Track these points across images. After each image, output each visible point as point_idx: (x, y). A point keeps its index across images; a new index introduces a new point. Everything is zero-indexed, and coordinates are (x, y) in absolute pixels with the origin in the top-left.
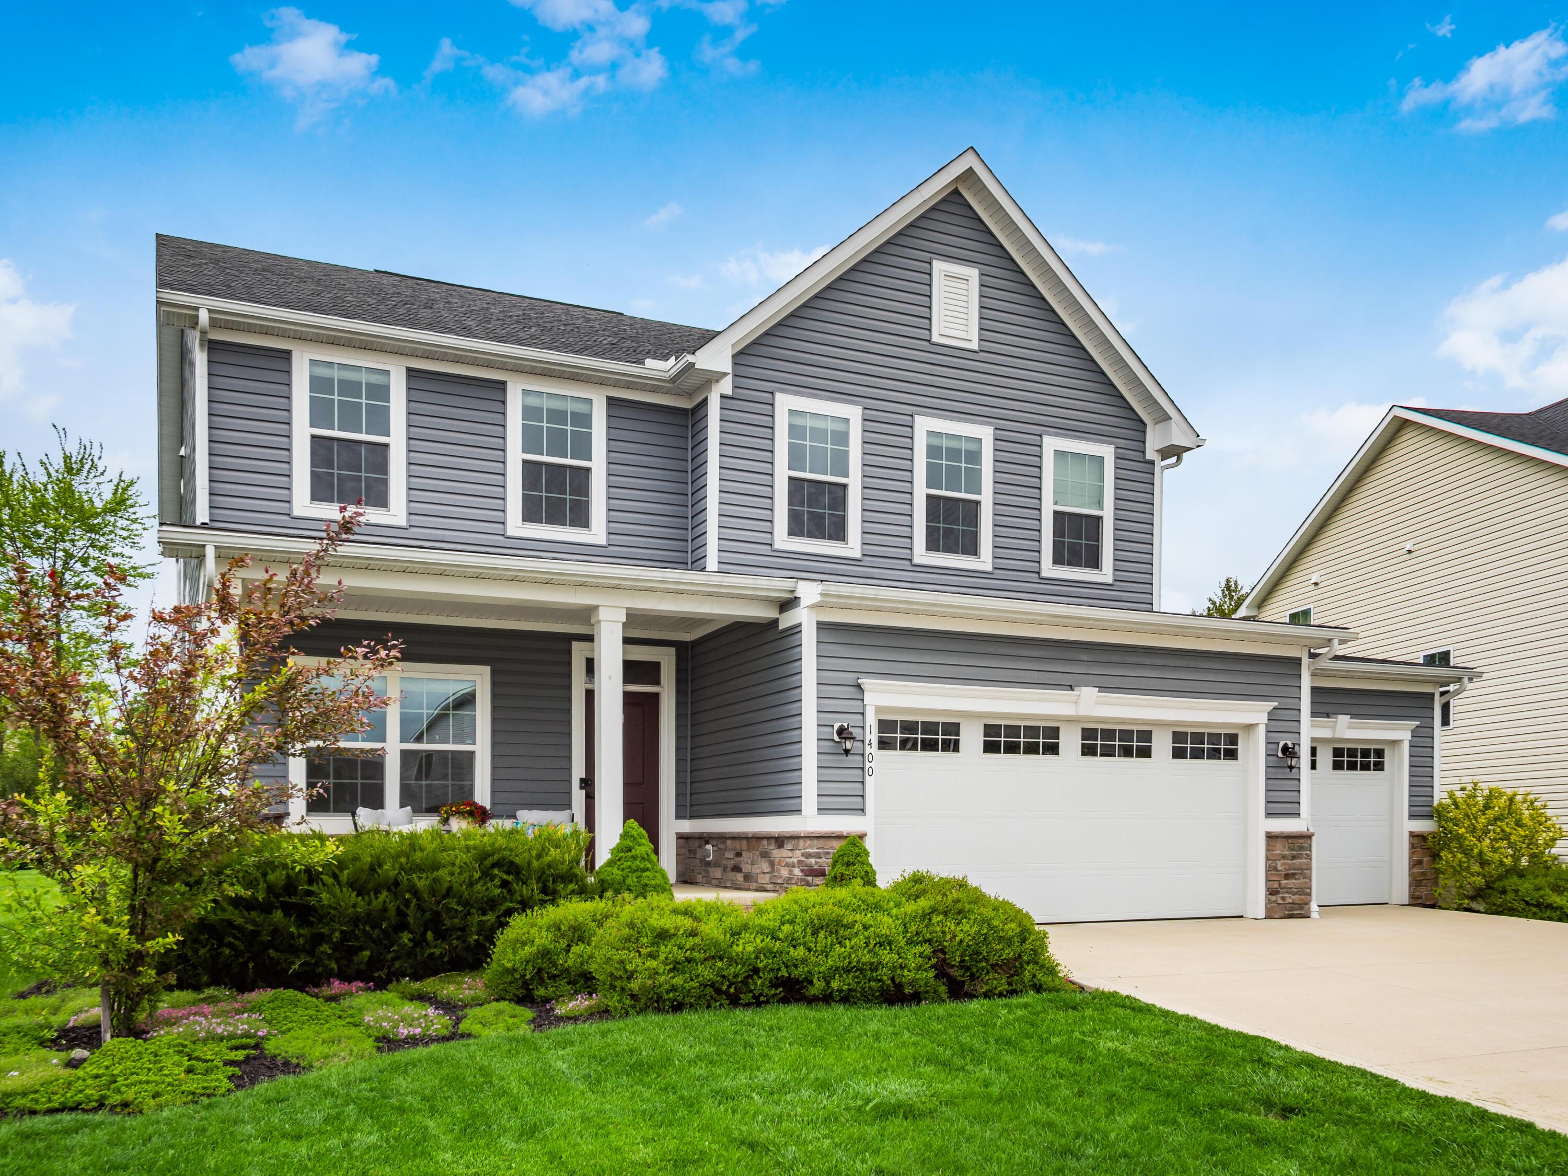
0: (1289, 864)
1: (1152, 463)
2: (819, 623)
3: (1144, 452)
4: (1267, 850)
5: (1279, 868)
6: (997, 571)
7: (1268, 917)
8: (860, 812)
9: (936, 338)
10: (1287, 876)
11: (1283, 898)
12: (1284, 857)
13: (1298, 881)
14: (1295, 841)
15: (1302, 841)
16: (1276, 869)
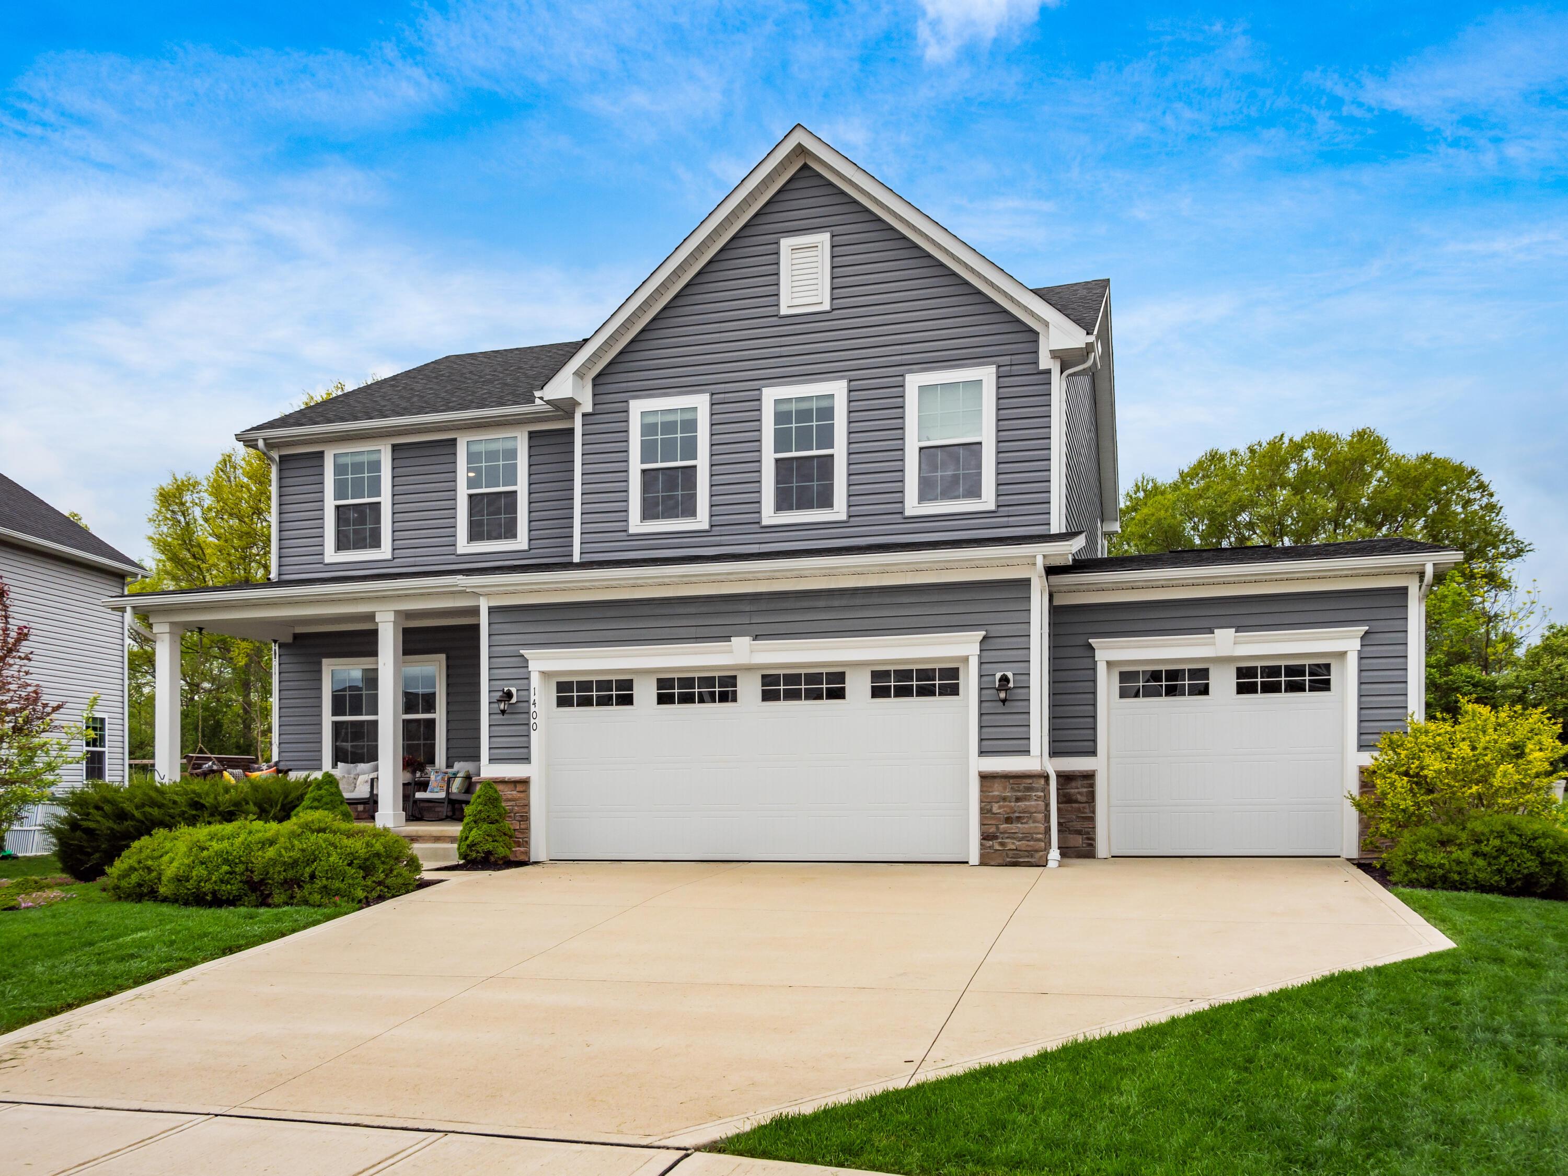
0: (1011, 808)
1: (1048, 372)
2: (490, 608)
3: (1036, 363)
4: (981, 791)
5: (995, 809)
6: (852, 519)
7: (982, 864)
8: (526, 761)
9: (784, 311)
10: (1008, 820)
11: (1002, 844)
12: (1004, 799)
13: (1026, 826)
14: (1019, 781)
15: (1030, 781)
16: (990, 811)
